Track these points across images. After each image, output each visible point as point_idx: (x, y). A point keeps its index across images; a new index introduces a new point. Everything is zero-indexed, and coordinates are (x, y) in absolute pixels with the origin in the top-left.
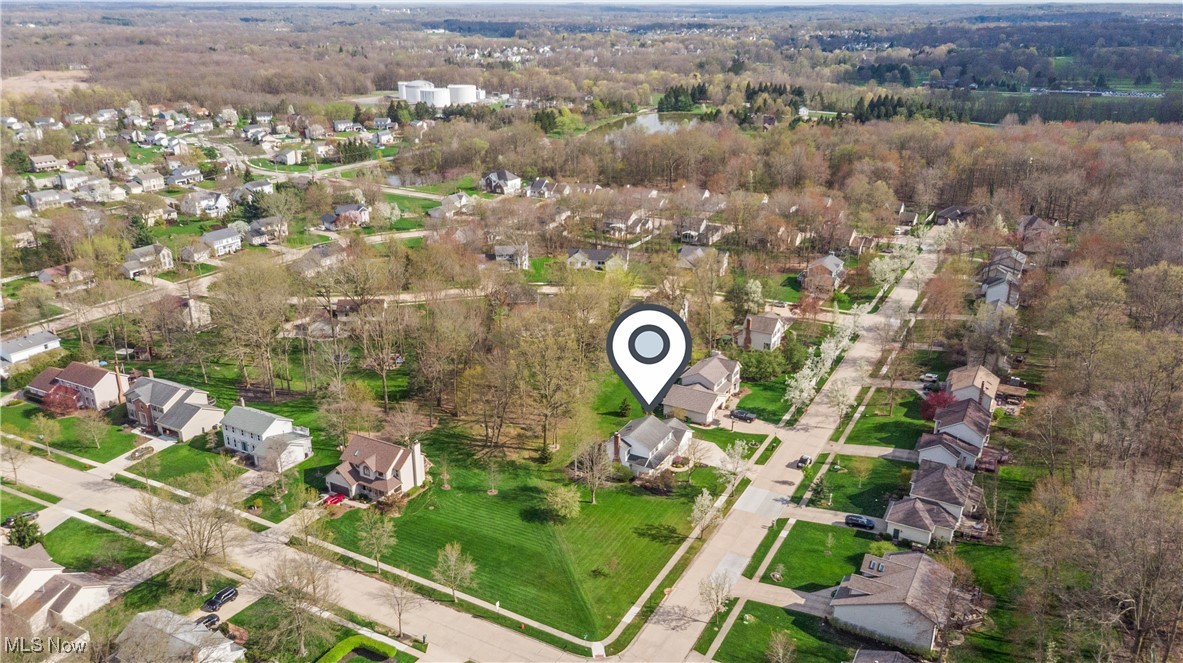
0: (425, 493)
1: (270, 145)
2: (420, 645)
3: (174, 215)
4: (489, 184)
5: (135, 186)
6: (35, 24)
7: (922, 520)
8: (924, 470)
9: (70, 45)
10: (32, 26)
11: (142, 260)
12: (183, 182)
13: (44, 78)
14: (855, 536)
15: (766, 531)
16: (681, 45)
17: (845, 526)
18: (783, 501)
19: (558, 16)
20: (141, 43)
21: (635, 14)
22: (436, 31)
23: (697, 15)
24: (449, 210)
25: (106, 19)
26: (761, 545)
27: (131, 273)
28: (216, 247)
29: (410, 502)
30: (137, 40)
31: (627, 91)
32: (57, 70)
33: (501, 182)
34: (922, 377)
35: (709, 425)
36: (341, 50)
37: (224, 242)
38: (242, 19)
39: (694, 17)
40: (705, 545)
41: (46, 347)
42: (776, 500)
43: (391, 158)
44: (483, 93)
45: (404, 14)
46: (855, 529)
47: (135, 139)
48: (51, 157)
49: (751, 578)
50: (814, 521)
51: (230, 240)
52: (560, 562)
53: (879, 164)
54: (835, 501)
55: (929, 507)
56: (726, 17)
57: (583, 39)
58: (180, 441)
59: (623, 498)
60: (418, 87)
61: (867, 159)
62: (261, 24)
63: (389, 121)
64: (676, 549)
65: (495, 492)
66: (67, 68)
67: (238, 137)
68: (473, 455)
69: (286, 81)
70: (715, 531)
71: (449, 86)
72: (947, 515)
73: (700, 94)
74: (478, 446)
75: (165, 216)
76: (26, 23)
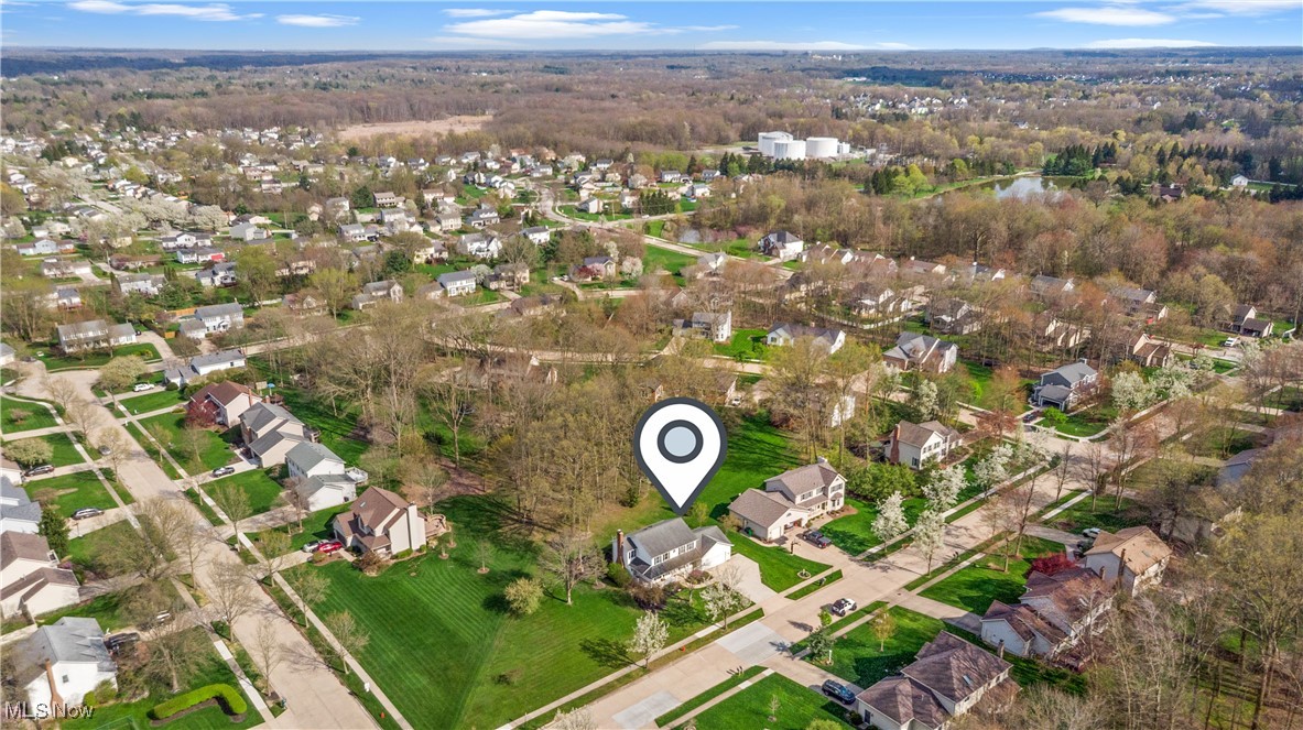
0: (418, 558)
1: (587, 192)
2: (278, 707)
3: (445, 255)
4: (767, 245)
5: (434, 225)
6: (488, 73)
7: (896, 707)
8: (938, 645)
9: (496, 92)
10: (484, 74)
11: (374, 294)
12: (480, 224)
13: (460, 122)
14: (823, 707)
15: (730, 676)
16: (1133, 97)
17: (821, 693)
18: (781, 648)
19: (1008, 63)
20: (557, 90)
21: (1110, 59)
22: (857, 79)
23: (1191, 60)
24: (701, 270)
25: (547, 69)
26: (707, 692)
27: (361, 305)
28: (448, 288)
29: (396, 564)
30: (555, 88)
31: (1012, 150)
32: (474, 115)
33: (779, 244)
34: (1086, 531)
35: (770, 542)
36: (732, 98)
37: (458, 284)
38: (668, 67)
39: (1186, 61)
40: (646, 677)
41: (232, 364)
42: (773, 644)
43: (692, 213)
44: (846, 147)
45: (833, 60)
46: (830, 699)
47: (477, 181)
48: (391, 194)
49: (660, 726)
50: (792, 679)
51: (464, 282)
52: (478, 657)
53: (1236, 254)
54: (838, 661)
55: (917, 692)
56: (1231, 61)
57: (1017, 89)
58: (260, 466)
59: (605, 605)
60: (775, 139)
61: (1222, 246)
62: (683, 71)
63: (718, 173)
64: (609, 673)
65: (484, 570)
66: (484, 114)
67: (567, 183)
68: (500, 528)
69: (648, 129)
70: (671, 663)
71: (809, 139)
72: (934, 708)
73: (1106, 155)
74: (513, 519)
75: (437, 255)
76: (481, 72)
